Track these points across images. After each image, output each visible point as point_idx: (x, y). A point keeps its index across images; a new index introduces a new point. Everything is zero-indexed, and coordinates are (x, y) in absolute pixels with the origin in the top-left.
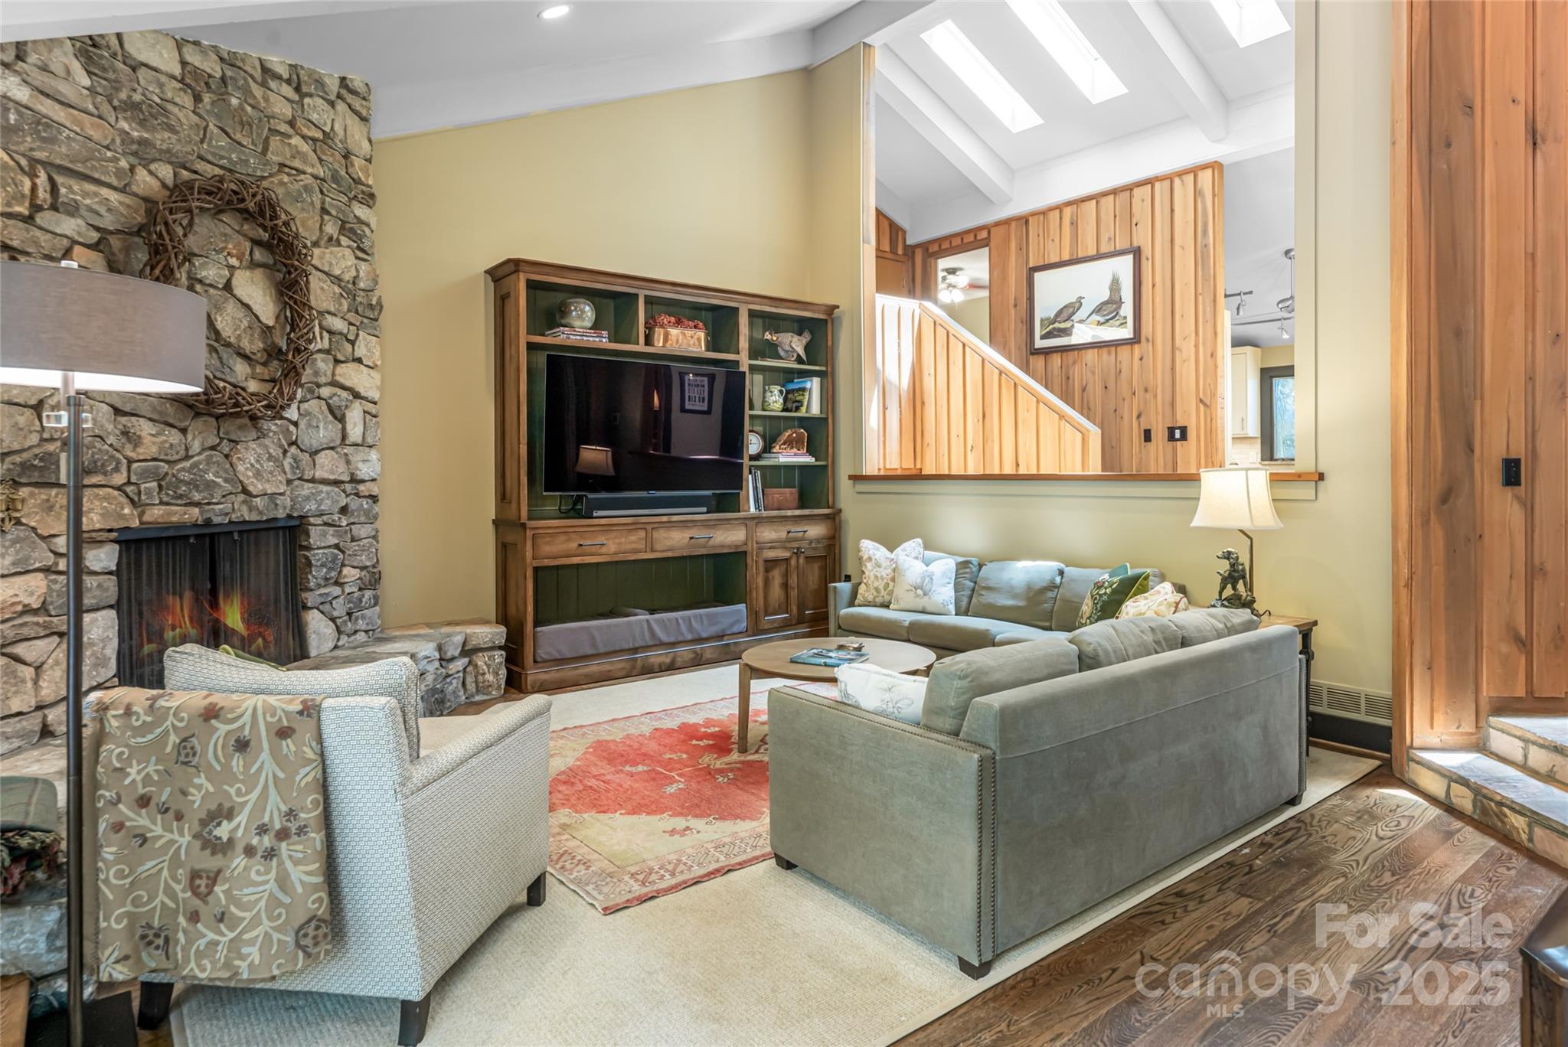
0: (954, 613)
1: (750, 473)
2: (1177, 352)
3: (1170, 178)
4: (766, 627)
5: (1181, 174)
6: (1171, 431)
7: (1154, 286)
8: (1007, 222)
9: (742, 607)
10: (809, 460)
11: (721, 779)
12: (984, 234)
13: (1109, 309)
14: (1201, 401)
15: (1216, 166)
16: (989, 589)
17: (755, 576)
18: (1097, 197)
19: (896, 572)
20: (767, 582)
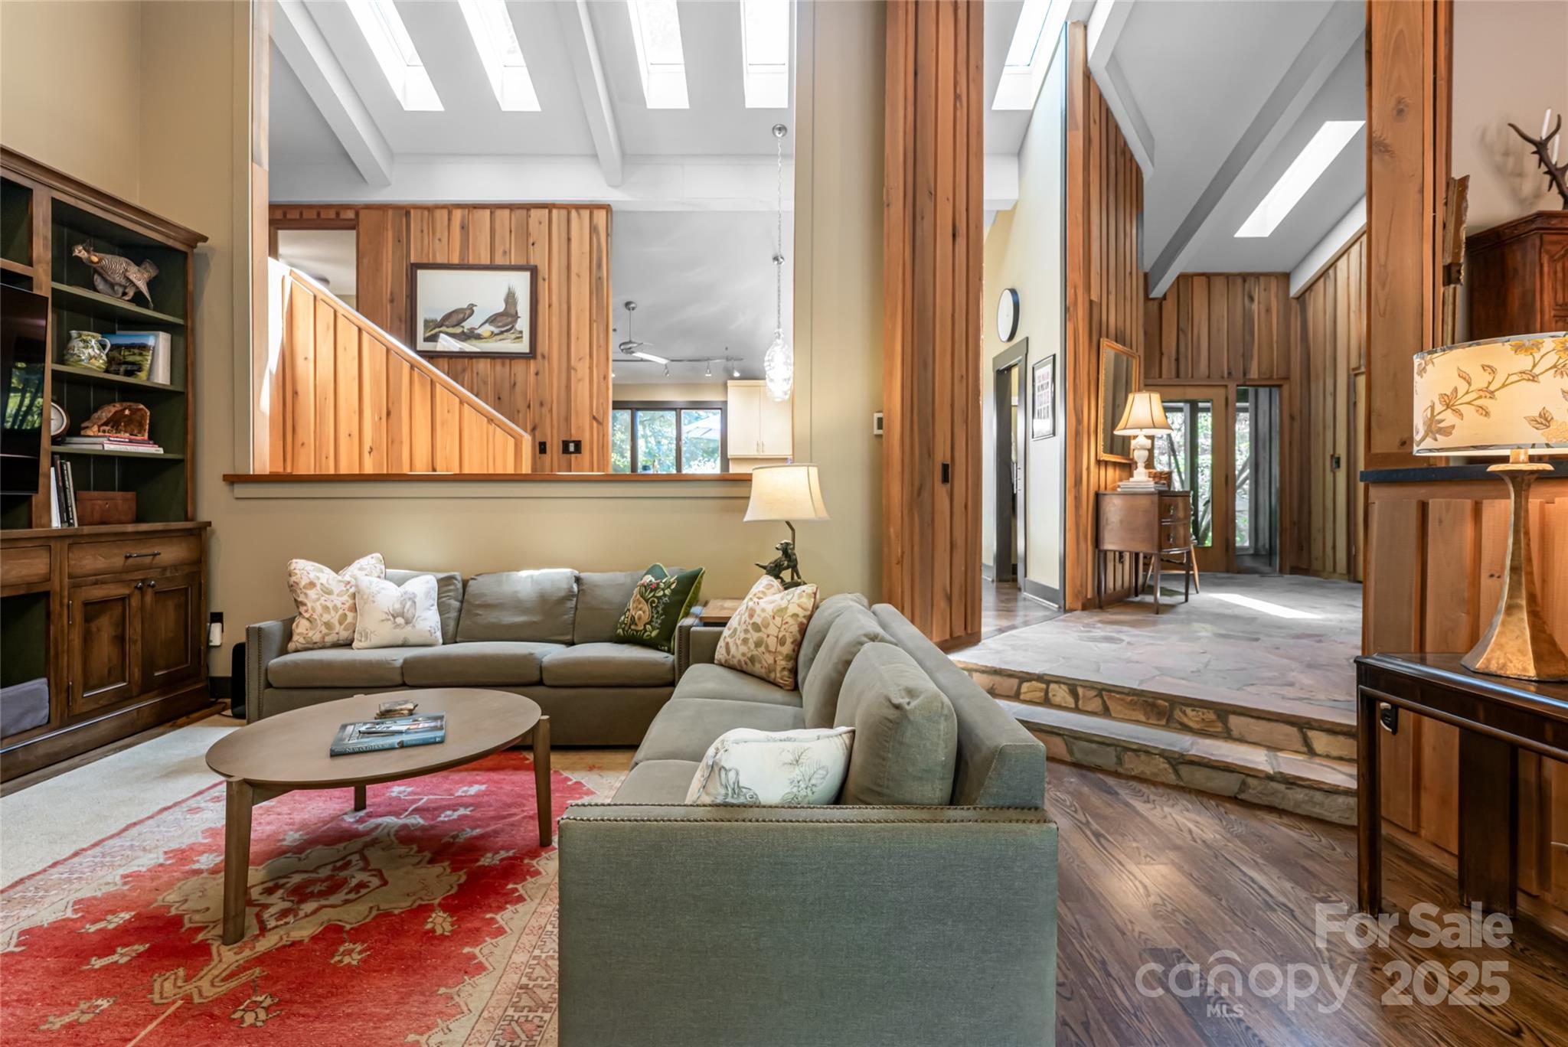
0: (441, 641)
1: (53, 464)
2: (573, 372)
3: (567, 207)
4: (86, 709)
5: (579, 207)
6: (565, 445)
7: (550, 306)
8: (382, 208)
9: (40, 684)
10: (155, 450)
11: (249, 1018)
12: (351, 215)
13: (504, 320)
14: (594, 418)
15: (607, 208)
16: (487, 606)
17: (68, 630)
18: (494, 207)
19: (356, 601)
20: (88, 638)
